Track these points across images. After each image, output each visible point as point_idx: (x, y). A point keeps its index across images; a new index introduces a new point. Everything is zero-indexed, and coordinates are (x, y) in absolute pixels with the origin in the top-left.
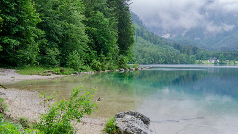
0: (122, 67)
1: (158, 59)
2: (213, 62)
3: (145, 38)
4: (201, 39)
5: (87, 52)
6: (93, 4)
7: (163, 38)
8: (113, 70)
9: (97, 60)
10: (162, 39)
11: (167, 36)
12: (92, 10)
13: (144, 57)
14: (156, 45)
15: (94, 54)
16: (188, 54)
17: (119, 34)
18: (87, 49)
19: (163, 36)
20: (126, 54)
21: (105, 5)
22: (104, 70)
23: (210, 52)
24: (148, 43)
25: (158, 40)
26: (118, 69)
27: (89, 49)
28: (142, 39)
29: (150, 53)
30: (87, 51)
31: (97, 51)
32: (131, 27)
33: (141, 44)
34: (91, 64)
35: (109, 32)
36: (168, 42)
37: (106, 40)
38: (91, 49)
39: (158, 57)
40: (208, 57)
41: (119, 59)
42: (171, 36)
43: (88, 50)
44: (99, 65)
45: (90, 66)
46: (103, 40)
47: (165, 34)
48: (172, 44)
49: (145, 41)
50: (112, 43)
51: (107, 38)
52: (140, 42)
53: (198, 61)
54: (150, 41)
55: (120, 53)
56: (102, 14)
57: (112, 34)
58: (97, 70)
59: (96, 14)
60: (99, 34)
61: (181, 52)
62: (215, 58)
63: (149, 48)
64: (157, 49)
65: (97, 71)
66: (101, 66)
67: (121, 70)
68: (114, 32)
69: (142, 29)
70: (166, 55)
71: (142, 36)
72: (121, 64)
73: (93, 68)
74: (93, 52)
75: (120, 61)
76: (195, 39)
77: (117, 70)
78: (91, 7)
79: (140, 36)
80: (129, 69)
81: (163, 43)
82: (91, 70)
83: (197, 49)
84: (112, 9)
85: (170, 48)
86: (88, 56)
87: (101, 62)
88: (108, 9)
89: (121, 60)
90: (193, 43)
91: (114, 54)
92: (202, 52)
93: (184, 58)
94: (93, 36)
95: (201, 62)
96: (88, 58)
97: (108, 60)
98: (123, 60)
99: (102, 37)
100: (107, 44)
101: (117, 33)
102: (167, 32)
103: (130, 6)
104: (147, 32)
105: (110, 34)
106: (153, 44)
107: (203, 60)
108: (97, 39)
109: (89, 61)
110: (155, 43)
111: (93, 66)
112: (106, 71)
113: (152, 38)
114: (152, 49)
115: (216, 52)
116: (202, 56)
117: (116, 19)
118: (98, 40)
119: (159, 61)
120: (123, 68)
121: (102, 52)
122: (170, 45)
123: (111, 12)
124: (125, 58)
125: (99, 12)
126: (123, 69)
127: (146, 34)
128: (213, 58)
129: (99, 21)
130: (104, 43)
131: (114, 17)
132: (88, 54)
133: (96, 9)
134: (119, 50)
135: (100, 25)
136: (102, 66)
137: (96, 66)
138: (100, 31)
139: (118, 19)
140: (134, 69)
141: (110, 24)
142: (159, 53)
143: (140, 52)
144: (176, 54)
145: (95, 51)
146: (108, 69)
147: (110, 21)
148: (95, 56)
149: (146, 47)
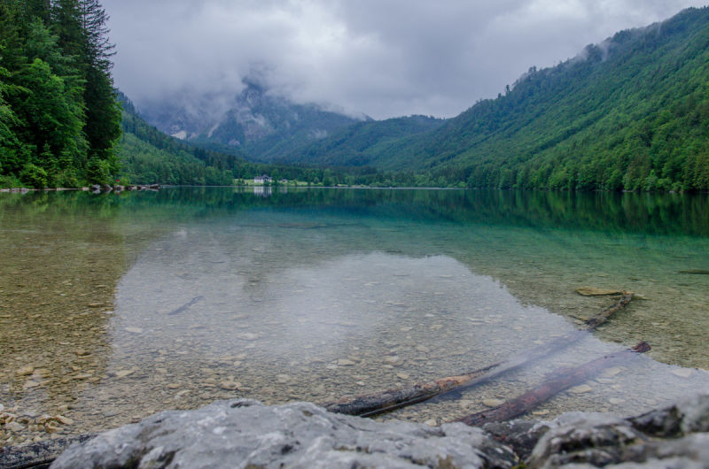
0: (95, 182)
1: (167, 176)
2: (262, 182)
3: (140, 136)
4: (241, 143)
5: (12, 147)
6: (24, 43)
7: (175, 138)
8: (75, 187)
9: (37, 164)
10: (172, 139)
11: (181, 135)
12: (20, 55)
13: (138, 171)
14: (162, 150)
15: (28, 152)
16: (220, 168)
17: (87, 113)
18: (10, 139)
19: (173, 135)
20: (103, 156)
21: (54, 47)
22: (54, 187)
23: (256, 166)
24: (146, 146)
25: (164, 141)
26: (86, 185)
27: (16, 140)
28: (135, 138)
29: (150, 165)
30: (10, 143)
31: (36, 146)
32: (114, 103)
33: (132, 148)
34: (22, 173)
35: (63, 106)
36: (184, 146)
37: (57, 123)
38: (20, 140)
39: (167, 171)
40: (254, 174)
41: (89, 164)
42: (188, 136)
43: (13, 142)
44: (40, 175)
45: (18, 177)
46: (50, 123)
47: (178, 131)
48: (190, 148)
49: (140, 142)
50: (73, 131)
51: (60, 120)
52: (130, 144)
53: (237, 180)
54: (150, 142)
55: (90, 153)
56: (46, 66)
57: (72, 110)
58: (38, 185)
59: (33, 65)
60: (41, 110)
61: (208, 164)
62: (265, 176)
63: (148, 154)
64: (163, 157)
65: (36, 188)
66: (47, 178)
67: (95, 189)
68: (76, 108)
69: (133, 119)
70: (181, 168)
71: (134, 132)
72: (93, 176)
73: (26, 180)
74: (27, 148)
75: (91, 168)
76: (230, 143)
77: (85, 189)
78: (18, 46)
79: (131, 132)
80: (112, 186)
81: (174, 147)
82: (22, 185)
83: (235, 159)
84: (69, 58)
85: (188, 156)
86: (15, 157)
87: (45, 169)
88: (60, 57)
89: (95, 167)
90: (227, 149)
91: (78, 155)
92: (243, 165)
93: (214, 174)
94: (25, 111)
95: (243, 182)
96: (13, 161)
97: (63, 166)
98: (97, 168)
99: (48, 115)
100: (60, 132)
101: (84, 109)
102: (182, 129)
103: (110, 59)
104: (143, 125)
105: (66, 109)
106: (155, 148)
107: (245, 178)
108: (35, 119)
109: (17, 166)
110: (160, 146)
111: (25, 177)
112: (59, 189)
113: (154, 137)
114: (154, 156)
115: (265, 165)
116: (244, 171)
117: (81, 80)
118: (37, 123)
119: (169, 179)
120: (99, 184)
121: (47, 146)
122: (187, 151)
123: (67, 63)
124: (104, 165)
125: (38, 60)
126: (98, 187)
127: (143, 130)
128: (262, 175)
129: (41, 80)
130: (52, 129)
131: (76, 77)
132: (14, 151)
133: (31, 55)
134: (88, 147)
135: (43, 89)
136: (49, 178)
137: (34, 176)
138: (42, 103)
139: (85, 81)
140: (123, 187)
141: (65, 91)
142: (168, 165)
143: (131, 162)
144: (198, 167)
145: (30, 146)
146: (65, 186)
147: (65, 83)
148: (32, 155)
149: (142, 153)
